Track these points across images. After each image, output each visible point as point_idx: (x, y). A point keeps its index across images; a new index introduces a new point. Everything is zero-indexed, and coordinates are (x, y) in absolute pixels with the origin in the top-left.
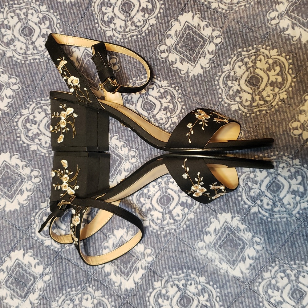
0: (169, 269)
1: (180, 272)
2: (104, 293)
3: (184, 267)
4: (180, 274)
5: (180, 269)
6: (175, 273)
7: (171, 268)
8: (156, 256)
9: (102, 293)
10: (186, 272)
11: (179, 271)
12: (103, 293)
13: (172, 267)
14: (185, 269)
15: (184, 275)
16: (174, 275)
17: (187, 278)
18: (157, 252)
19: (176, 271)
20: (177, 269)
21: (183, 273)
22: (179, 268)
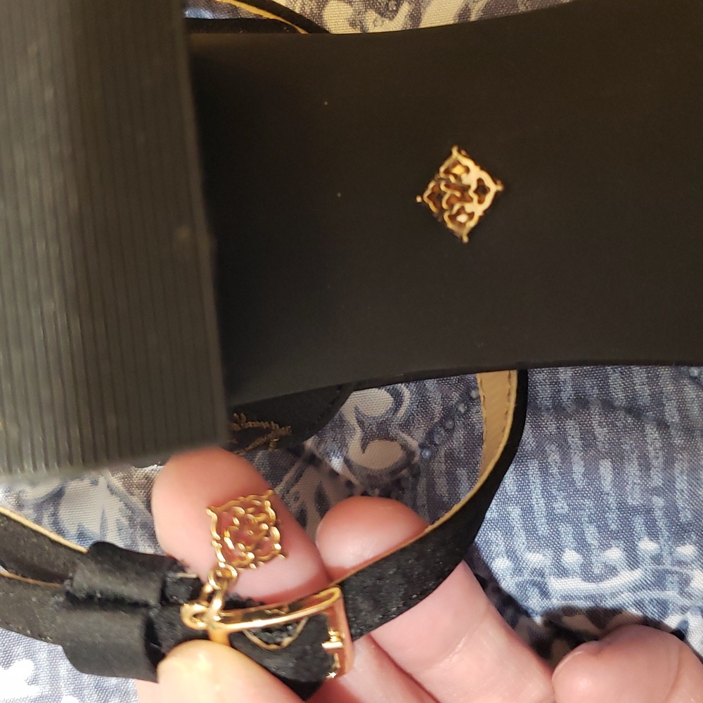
0: (531, 531)
1: (615, 554)
2: (54, 678)
3: (639, 522)
4: (612, 571)
5: (615, 536)
6: (571, 557)
7: (543, 529)
8: (430, 434)
9: (34, 681)
10: (657, 559)
11: (605, 546)
12: (44, 676)
13: (552, 517)
14: (653, 534)
15: (637, 575)
16: (562, 572)
17: (656, 594)
18: (437, 409)
19: (582, 546)
20: (591, 533)
21: (633, 560)
22: (603, 528)
